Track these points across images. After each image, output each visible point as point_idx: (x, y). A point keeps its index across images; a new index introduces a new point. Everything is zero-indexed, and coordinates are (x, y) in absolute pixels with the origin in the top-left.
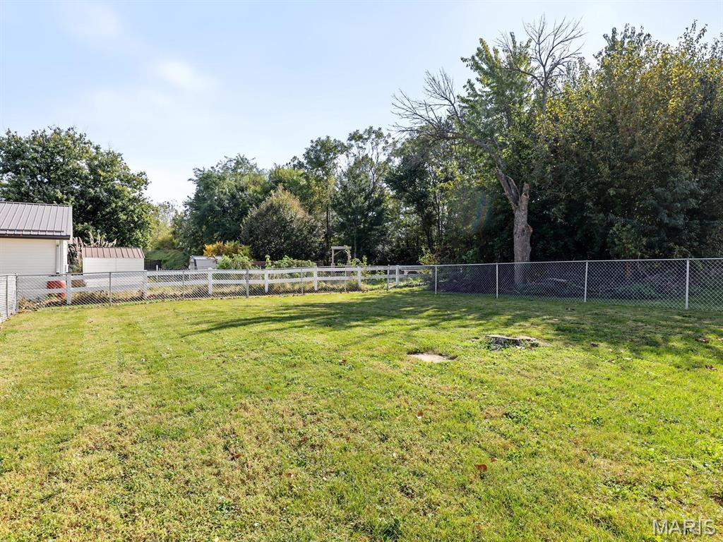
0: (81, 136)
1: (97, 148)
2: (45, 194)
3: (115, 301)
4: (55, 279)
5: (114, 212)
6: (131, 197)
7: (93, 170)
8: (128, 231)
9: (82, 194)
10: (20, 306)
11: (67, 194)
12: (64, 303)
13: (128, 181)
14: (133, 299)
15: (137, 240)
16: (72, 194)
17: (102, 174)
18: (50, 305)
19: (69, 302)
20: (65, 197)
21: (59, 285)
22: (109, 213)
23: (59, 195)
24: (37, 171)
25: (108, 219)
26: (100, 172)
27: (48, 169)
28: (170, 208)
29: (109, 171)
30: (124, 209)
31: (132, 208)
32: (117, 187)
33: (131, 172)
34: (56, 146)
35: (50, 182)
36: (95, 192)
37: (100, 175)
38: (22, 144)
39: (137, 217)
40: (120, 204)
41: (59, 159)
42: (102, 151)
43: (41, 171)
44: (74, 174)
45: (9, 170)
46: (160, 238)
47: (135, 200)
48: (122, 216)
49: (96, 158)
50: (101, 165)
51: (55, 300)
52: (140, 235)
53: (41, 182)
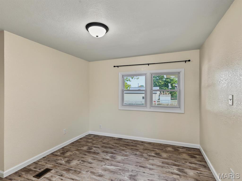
4: (155, 101)
16: (163, 81)
19: (157, 104)
51: (155, 104)
53: (158, 79)
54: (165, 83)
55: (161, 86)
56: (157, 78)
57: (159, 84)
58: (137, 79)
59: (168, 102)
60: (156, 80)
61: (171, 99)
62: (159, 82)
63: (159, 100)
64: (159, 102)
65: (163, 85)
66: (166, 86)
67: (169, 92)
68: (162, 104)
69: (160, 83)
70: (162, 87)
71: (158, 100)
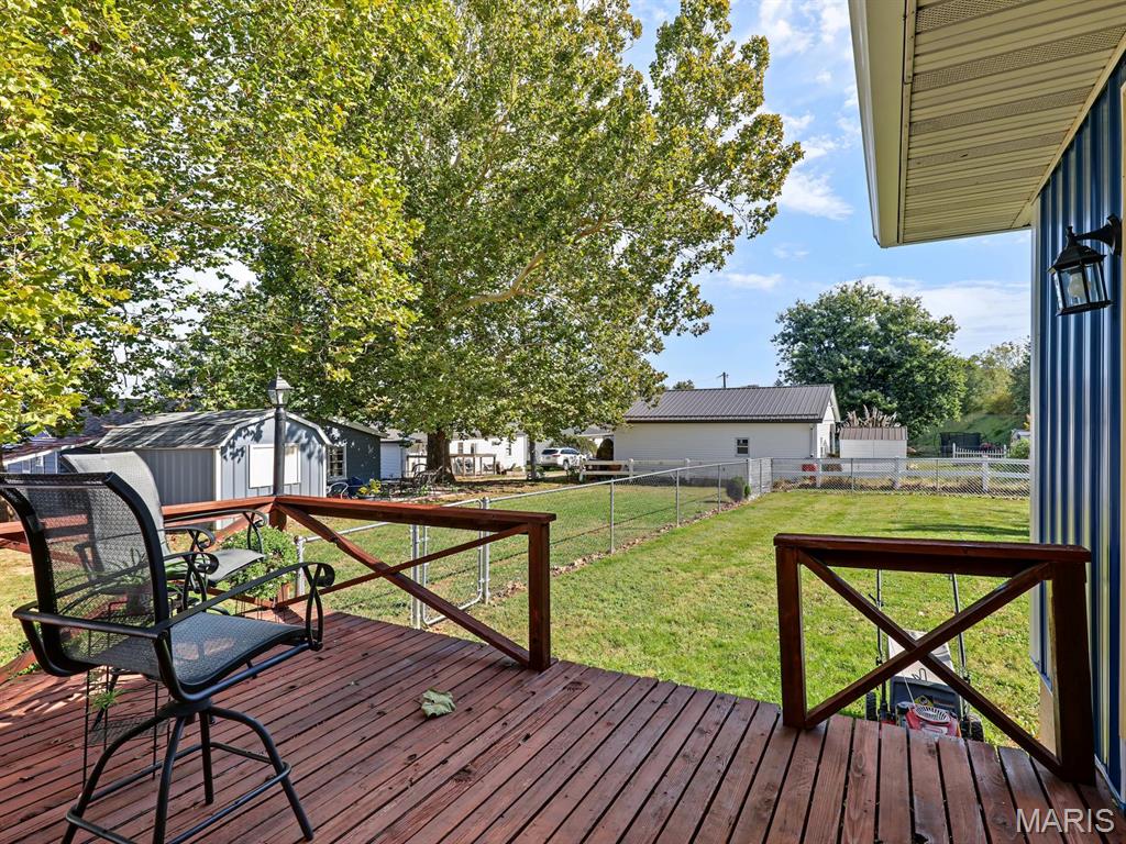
0: (869, 288)
1: (887, 298)
2: (831, 362)
3: (862, 487)
4: (808, 462)
5: (910, 372)
6: (930, 352)
7: (883, 326)
8: (928, 395)
9: (870, 355)
10: (775, 486)
11: (852, 359)
12: (814, 486)
13: (927, 332)
14: (883, 488)
15: (940, 407)
16: (859, 357)
17: (894, 328)
18: (802, 486)
19: (819, 484)
20: (851, 362)
21: (812, 468)
22: (903, 375)
23: (845, 361)
24: (822, 337)
25: (902, 383)
26: (890, 325)
27: (835, 332)
28: (1015, 351)
29: (902, 324)
30: (922, 367)
31: (931, 366)
32: (911, 342)
33: (931, 319)
34: (842, 307)
35: (837, 347)
36: (885, 352)
37: (891, 331)
38: (810, 311)
39: (940, 377)
40: (915, 363)
41: (847, 319)
42: (893, 300)
43: (827, 337)
44: (863, 332)
45: (799, 341)
46: (994, 398)
47: (936, 355)
48: (920, 378)
49: (886, 310)
50: (893, 319)
51: (807, 482)
52: (945, 401)
53: (828, 349)
54: (871, 365)
55: (846, 387)
56: (822, 343)
57: (835, 372)
58: (694, 332)
59: (888, 467)
60: (820, 351)
61: (910, 455)
62: (833, 366)
63: (834, 461)
64: (838, 468)
65: (860, 377)
66: (875, 386)
67: (895, 416)
68: (851, 481)
69: (844, 368)
70: (852, 387)
71: (831, 456)
